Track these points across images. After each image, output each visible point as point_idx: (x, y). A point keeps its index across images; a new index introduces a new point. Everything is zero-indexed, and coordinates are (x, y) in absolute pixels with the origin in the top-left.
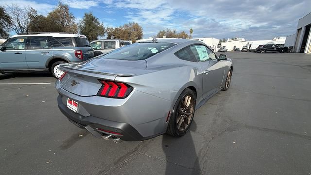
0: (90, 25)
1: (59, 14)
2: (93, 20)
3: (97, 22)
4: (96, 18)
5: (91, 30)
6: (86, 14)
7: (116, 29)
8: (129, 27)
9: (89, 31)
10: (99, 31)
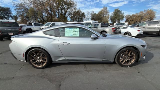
0: (116, 15)
1: (102, 12)
2: (118, 12)
3: (121, 13)
4: (120, 11)
5: (116, 17)
6: (115, 10)
7: (133, 15)
8: (144, 12)
9: (115, 18)
10: (120, 18)
